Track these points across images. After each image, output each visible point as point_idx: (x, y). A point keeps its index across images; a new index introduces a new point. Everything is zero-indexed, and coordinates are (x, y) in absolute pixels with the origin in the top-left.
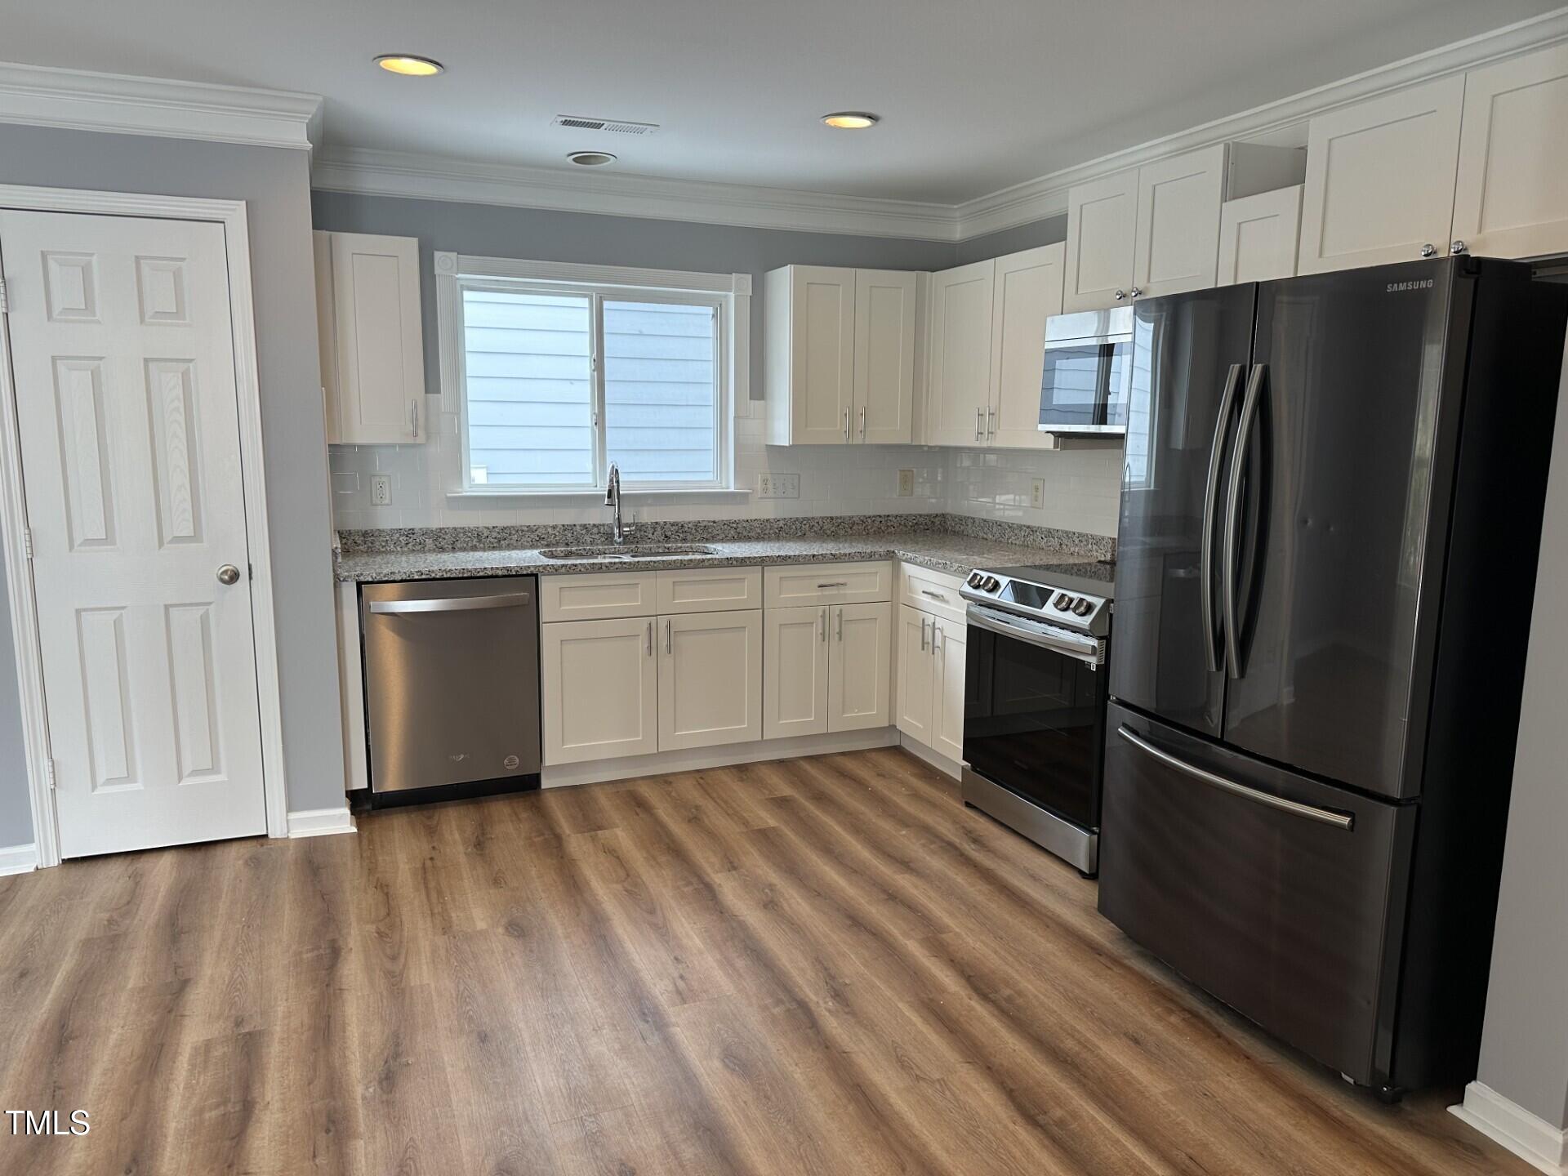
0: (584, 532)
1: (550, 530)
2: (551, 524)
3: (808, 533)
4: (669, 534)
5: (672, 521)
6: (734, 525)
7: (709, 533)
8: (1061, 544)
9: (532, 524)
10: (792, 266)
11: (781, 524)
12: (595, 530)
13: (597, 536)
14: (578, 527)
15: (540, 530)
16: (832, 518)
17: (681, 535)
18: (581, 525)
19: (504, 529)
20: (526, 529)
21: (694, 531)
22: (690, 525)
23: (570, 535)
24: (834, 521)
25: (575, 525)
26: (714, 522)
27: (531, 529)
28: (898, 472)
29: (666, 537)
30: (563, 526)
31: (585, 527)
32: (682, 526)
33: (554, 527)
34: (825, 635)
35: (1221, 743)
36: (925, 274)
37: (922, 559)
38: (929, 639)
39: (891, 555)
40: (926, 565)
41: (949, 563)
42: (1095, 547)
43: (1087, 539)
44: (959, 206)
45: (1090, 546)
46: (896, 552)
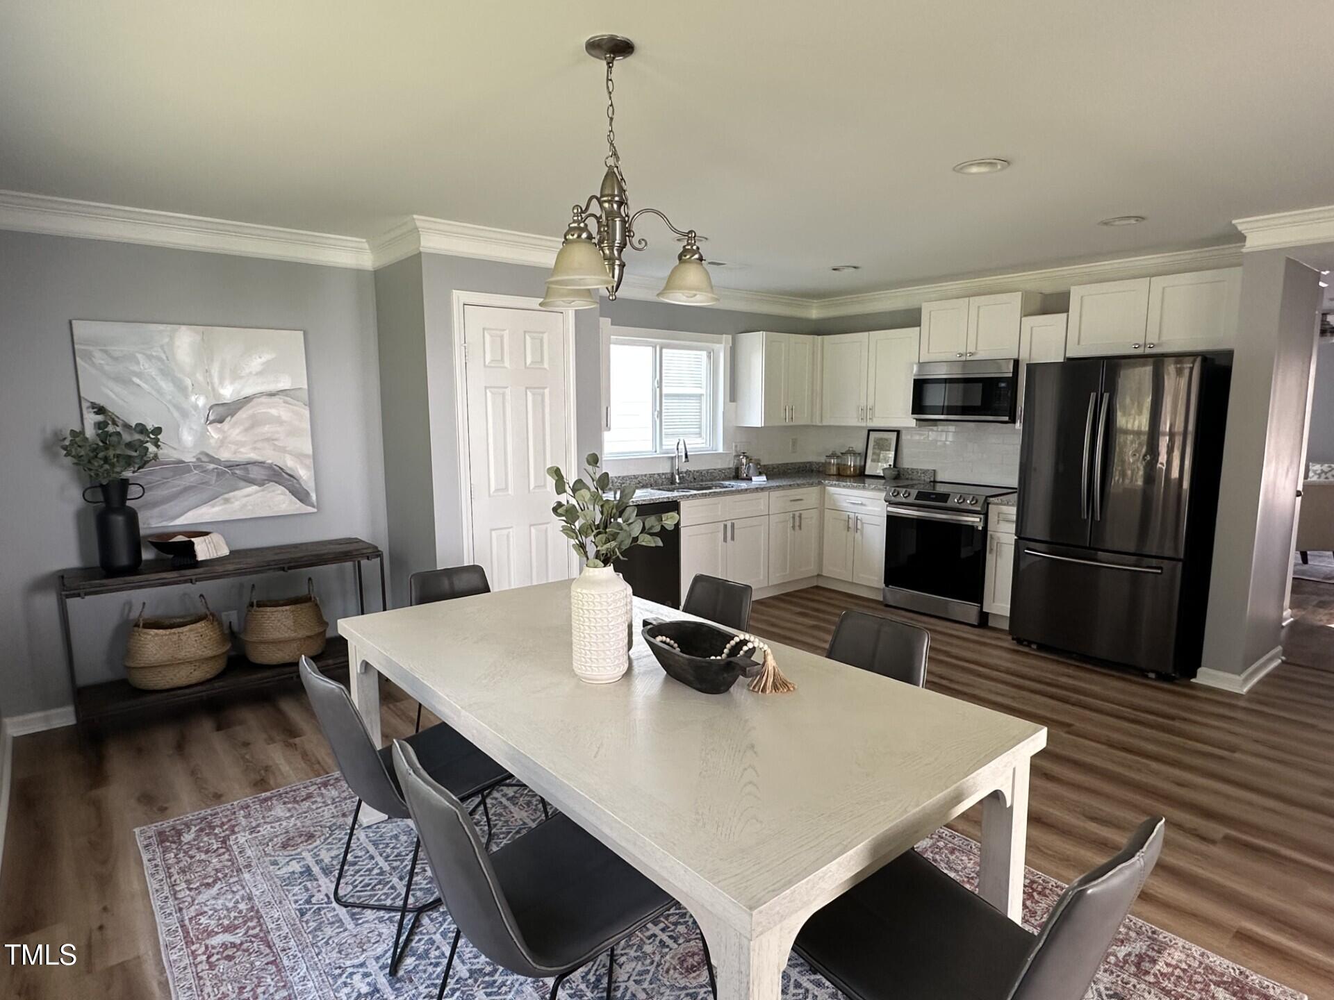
0: (658, 478)
1: (644, 477)
2: (644, 474)
4: (696, 477)
5: (697, 470)
6: (723, 471)
7: (713, 476)
10: (764, 332)
12: (663, 477)
13: (664, 480)
15: (639, 477)
17: (701, 478)
18: (657, 474)
20: (633, 477)
21: (706, 475)
23: (652, 481)
25: (654, 474)
26: (715, 469)
27: (636, 477)
28: (790, 440)
29: (694, 478)
30: (649, 474)
31: (659, 475)
32: (701, 472)
34: (793, 527)
35: (1090, 548)
36: (816, 337)
37: (844, 484)
38: (852, 525)
39: (820, 483)
40: (849, 487)
41: (867, 485)
42: (923, 475)
43: (917, 471)
44: (818, 301)
45: (919, 474)
46: (823, 481)
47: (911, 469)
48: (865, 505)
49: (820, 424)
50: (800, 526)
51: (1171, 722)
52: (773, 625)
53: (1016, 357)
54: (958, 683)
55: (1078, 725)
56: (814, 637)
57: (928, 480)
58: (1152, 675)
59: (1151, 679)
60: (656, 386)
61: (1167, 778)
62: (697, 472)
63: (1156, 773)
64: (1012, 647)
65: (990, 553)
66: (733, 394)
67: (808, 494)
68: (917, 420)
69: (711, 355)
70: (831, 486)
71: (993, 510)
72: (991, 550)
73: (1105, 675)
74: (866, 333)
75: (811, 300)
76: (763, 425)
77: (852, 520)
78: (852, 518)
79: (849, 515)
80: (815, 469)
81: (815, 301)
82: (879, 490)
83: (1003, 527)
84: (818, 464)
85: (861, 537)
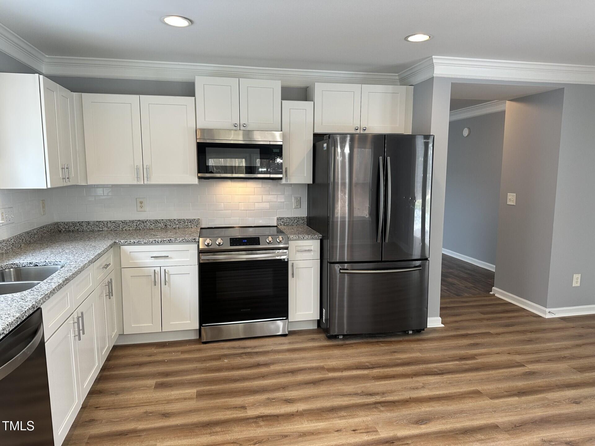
28: (41, 202)
34: (109, 295)
35: (382, 261)
36: (71, 92)
37: (146, 241)
38: (158, 280)
39: (115, 244)
40: (152, 243)
41: (174, 239)
42: (189, 224)
43: (184, 221)
44: (49, 56)
45: (186, 224)
46: (117, 241)
47: (178, 220)
48: (171, 258)
50: (112, 292)
53: (280, 130)
58: (411, 332)
65: (292, 277)
67: (110, 256)
68: (200, 178)
71: (292, 244)
72: (292, 274)
74: (137, 96)
75: (44, 54)
76: (49, 186)
77: (158, 274)
78: (158, 272)
79: (155, 271)
80: (64, 230)
81: (47, 56)
82: (188, 242)
83: (299, 256)
84: (67, 225)
85: (169, 288)
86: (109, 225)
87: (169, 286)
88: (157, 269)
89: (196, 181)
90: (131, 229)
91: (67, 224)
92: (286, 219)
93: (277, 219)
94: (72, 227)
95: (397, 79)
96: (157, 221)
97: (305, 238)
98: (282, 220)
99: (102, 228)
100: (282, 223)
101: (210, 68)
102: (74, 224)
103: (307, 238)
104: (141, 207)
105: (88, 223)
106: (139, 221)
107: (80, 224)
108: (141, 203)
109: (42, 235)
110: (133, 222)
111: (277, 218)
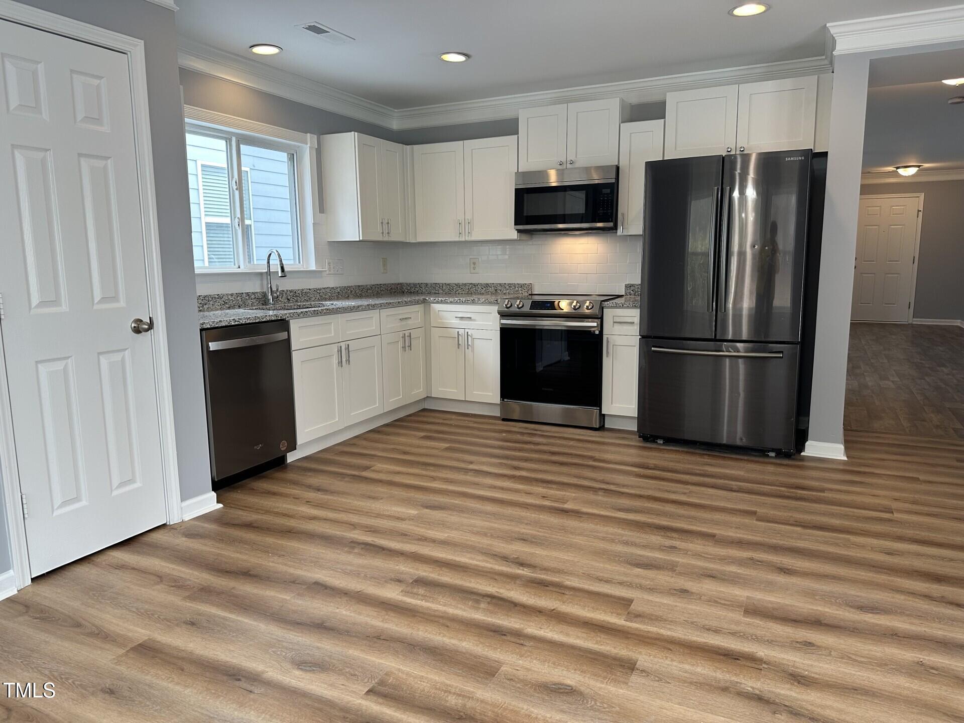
0: (247, 298)
1: (230, 297)
2: (230, 293)
3: (350, 295)
4: (289, 297)
5: (290, 289)
6: (318, 291)
7: (308, 296)
8: (496, 290)
9: (220, 293)
10: (356, 133)
11: (339, 290)
12: (253, 297)
13: (254, 301)
14: (244, 294)
15: (224, 297)
16: (359, 286)
17: (295, 298)
18: (245, 293)
19: (205, 297)
20: (217, 297)
21: (301, 295)
22: (299, 292)
23: (240, 300)
24: (360, 288)
25: (242, 293)
26: (310, 289)
27: (220, 297)
28: (381, 259)
29: (288, 299)
30: (237, 294)
31: (248, 294)
32: (295, 292)
33: (232, 295)
34: (404, 347)
35: (715, 340)
36: (404, 146)
37: (451, 299)
38: (463, 343)
39: (424, 301)
40: (457, 303)
41: (477, 299)
42: (520, 289)
43: (514, 285)
44: (398, 110)
45: (517, 289)
46: (427, 299)
47: (509, 284)
48: (474, 320)
49: (414, 241)
50: (410, 346)
51: (822, 494)
52: (405, 453)
53: (617, 164)
54: (624, 486)
55: (761, 511)
56: (458, 460)
57: (526, 294)
58: (772, 454)
59: (772, 457)
60: (235, 187)
61: (873, 549)
62: (291, 292)
63: (862, 547)
64: (641, 444)
65: (607, 356)
66: (322, 204)
67: (414, 312)
68: (519, 231)
69: (293, 158)
70: (438, 302)
71: (608, 314)
72: (608, 353)
73: (737, 459)
74: (462, 142)
75: (392, 109)
76: (361, 239)
77: (462, 336)
78: (462, 334)
79: (458, 332)
80: (406, 291)
81: (396, 110)
82: (490, 303)
83: (618, 329)
84: (409, 286)
85: (472, 353)
86: (444, 288)
87: (473, 351)
88: (461, 331)
89: (514, 235)
90: (463, 292)
91: (409, 284)
92: (637, 287)
93: (626, 287)
94: (414, 288)
95: (827, 65)
96: (487, 285)
97: (625, 306)
98: (632, 288)
99: (438, 291)
100: (632, 292)
101: (549, 96)
102: (415, 285)
103: (628, 307)
104: (474, 268)
105: (427, 284)
106: (471, 284)
107: (420, 285)
108: (474, 264)
109: (378, 292)
110: (465, 285)
111: (626, 285)
